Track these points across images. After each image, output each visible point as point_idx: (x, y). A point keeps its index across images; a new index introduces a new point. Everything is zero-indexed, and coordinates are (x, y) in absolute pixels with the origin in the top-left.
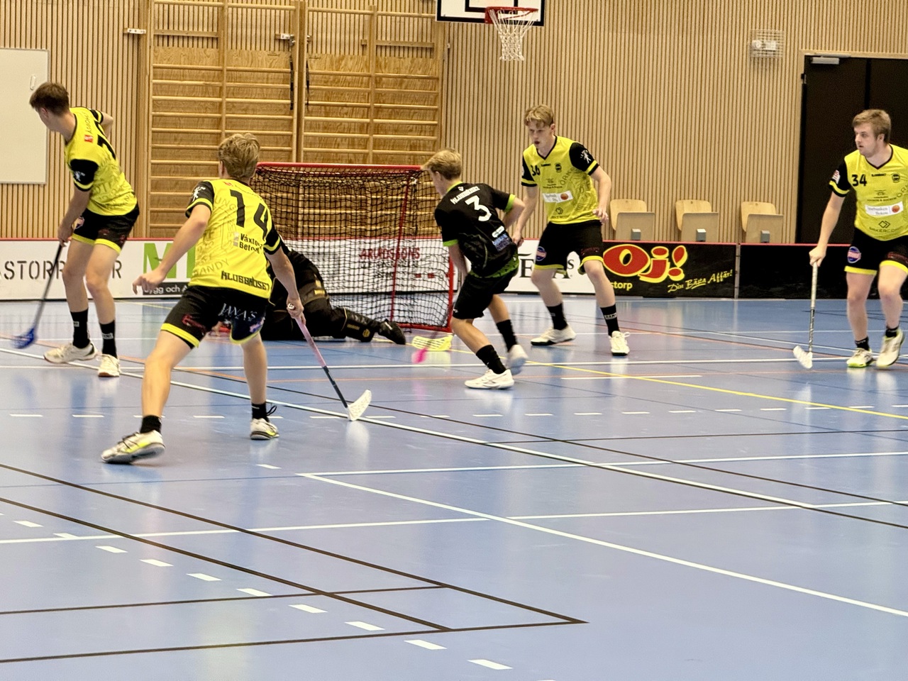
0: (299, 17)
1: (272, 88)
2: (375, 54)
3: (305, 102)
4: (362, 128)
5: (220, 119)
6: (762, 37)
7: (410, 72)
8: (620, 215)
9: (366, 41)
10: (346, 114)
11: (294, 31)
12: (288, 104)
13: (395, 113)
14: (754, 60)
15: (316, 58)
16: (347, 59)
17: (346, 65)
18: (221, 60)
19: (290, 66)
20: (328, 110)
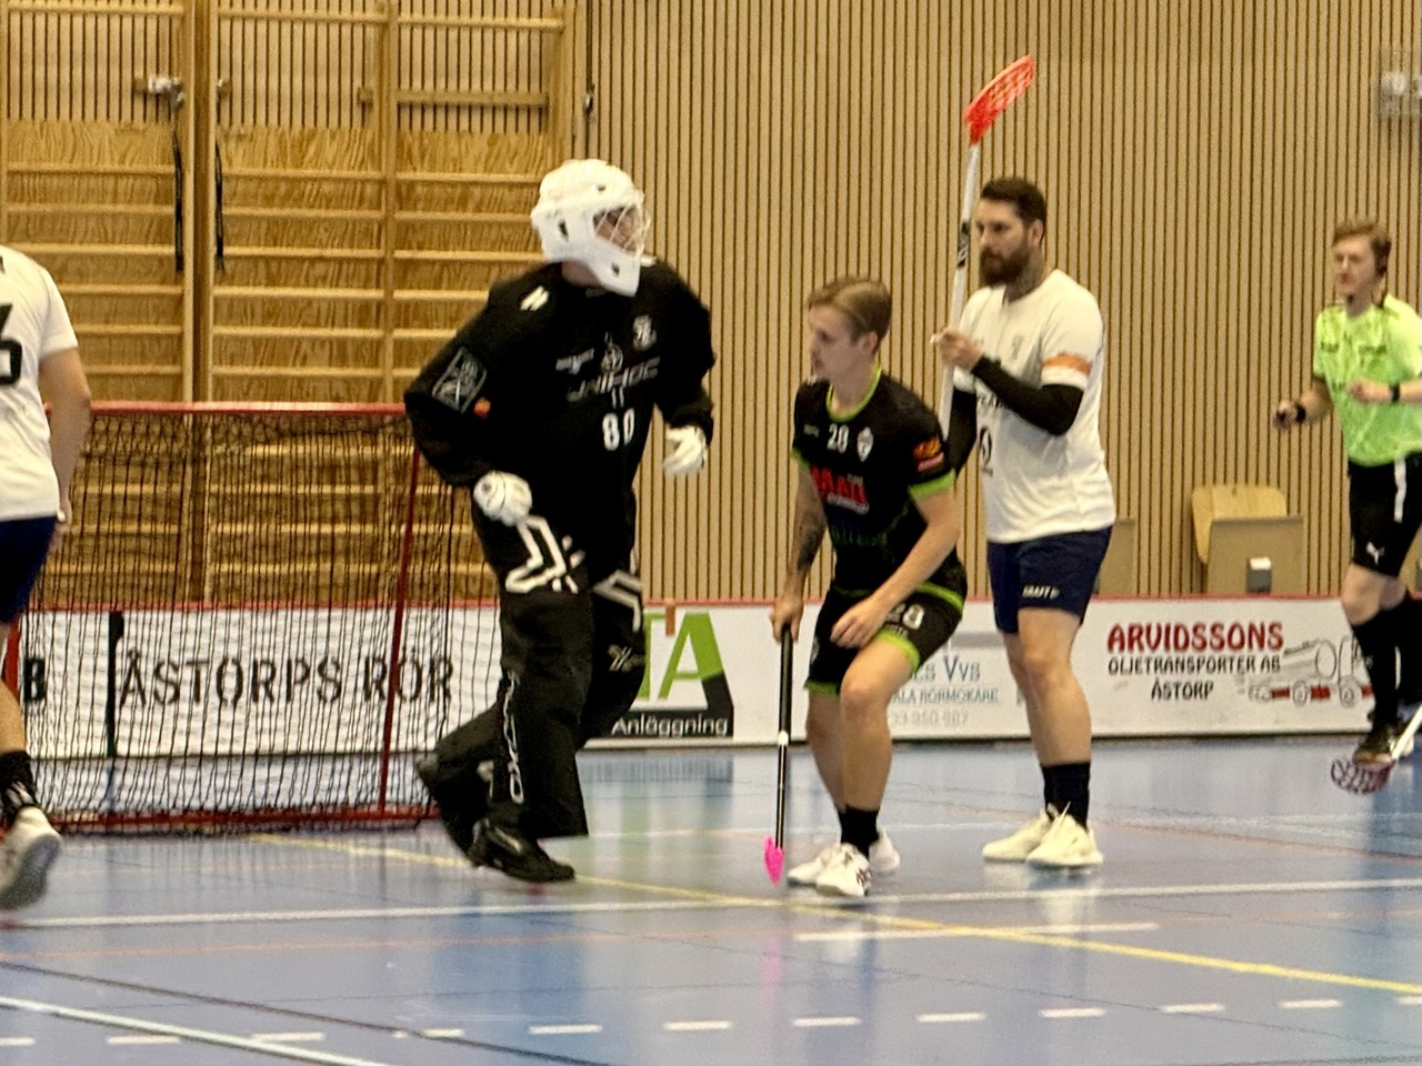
0: (194, 31)
2: (395, 126)
3: (211, 250)
4: (364, 313)
7: (487, 170)
9: (370, 92)
10: (324, 278)
11: (182, 69)
12: (168, 257)
14: (1389, 122)
15: (240, 137)
16: (323, 139)
17: (318, 154)
19: (172, 158)
20: (274, 271)
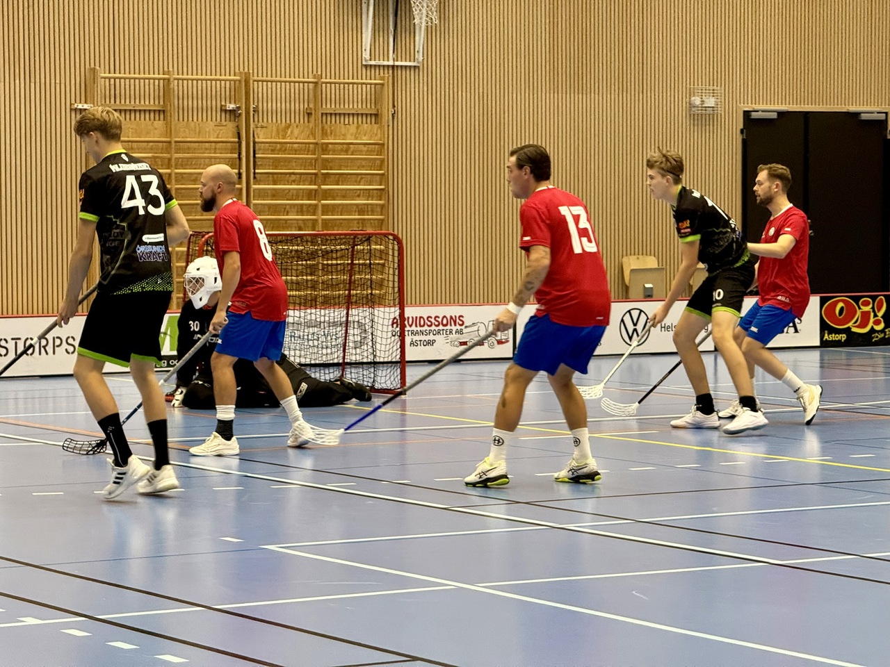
0: (244, 86)
1: (219, 157)
2: (320, 121)
3: (252, 171)
6: (700, 94)
9: (311, 108)
10: (294, 181)
11: (240, 100)
13: (341, 179)
14: (693, 116)
15: (262, 127)
16: (293, 127)
17: (292, 132)
18: (169, 131)
19: (237, 136)
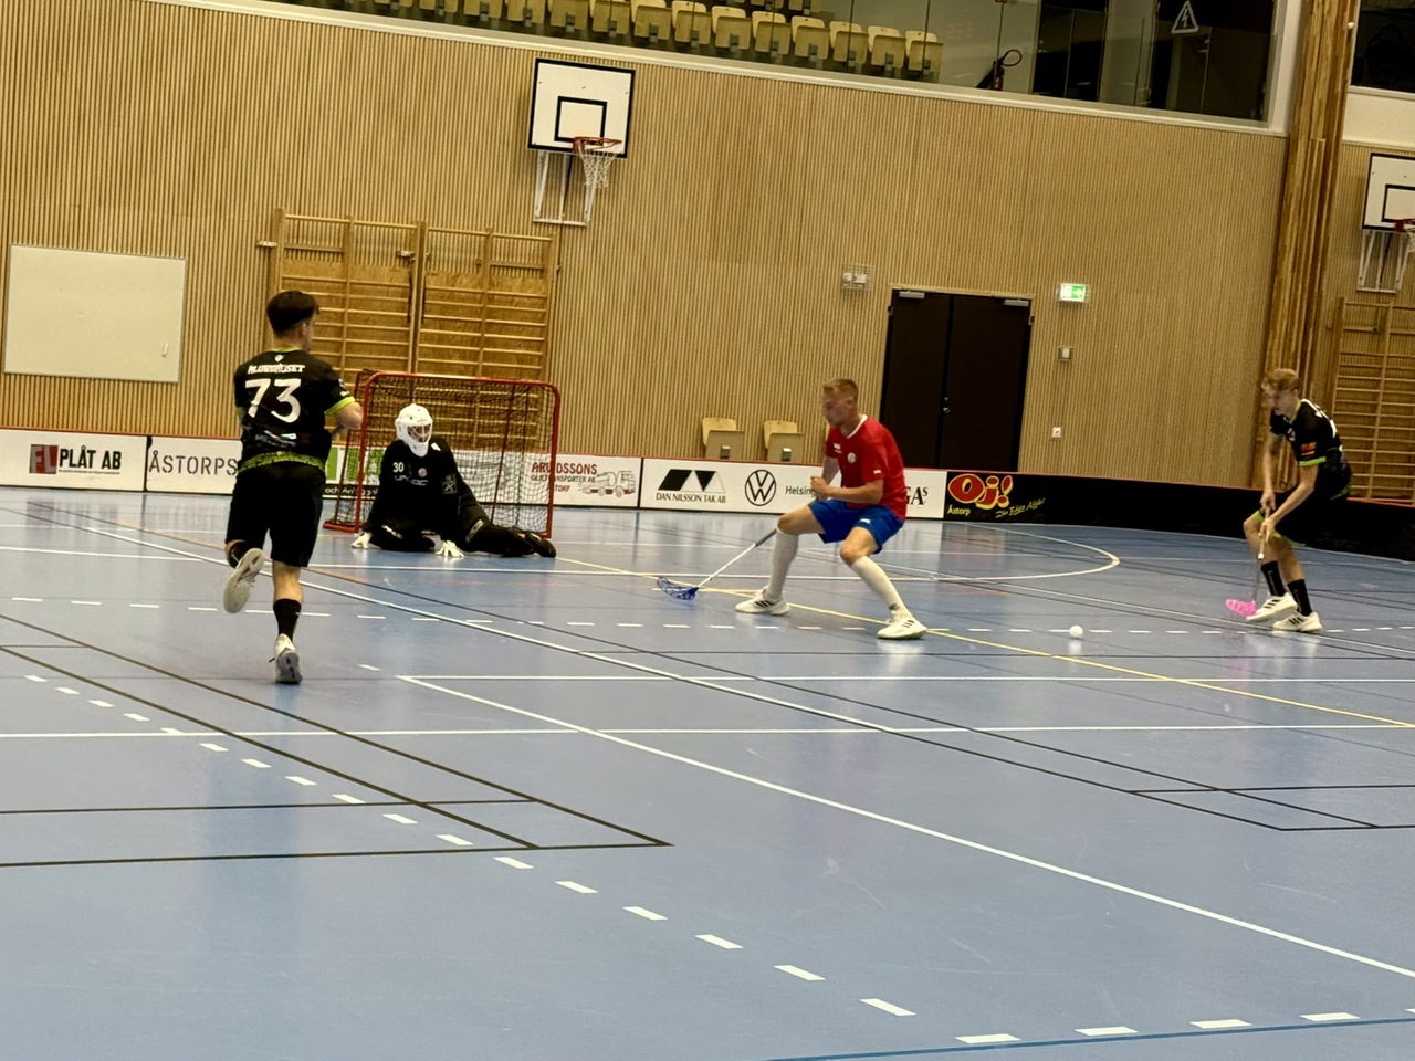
0: (419, 235)
1: (390, 301)
2: (489, 273)
3: (420, 315)
4: (473, 342)
5: (342, 328)
6: (853, 271)
7: (522, 291)
8: (712, 432)
9: (480, 260)
10: (460, 328)
11: (414, 249)
12: (405, 317)
13: (504, 328)
14: (844, 291)
15: (433, 275)
16: (463, 277)
18: (345, 273)
19: (410, 281)
20: (442, 324)
